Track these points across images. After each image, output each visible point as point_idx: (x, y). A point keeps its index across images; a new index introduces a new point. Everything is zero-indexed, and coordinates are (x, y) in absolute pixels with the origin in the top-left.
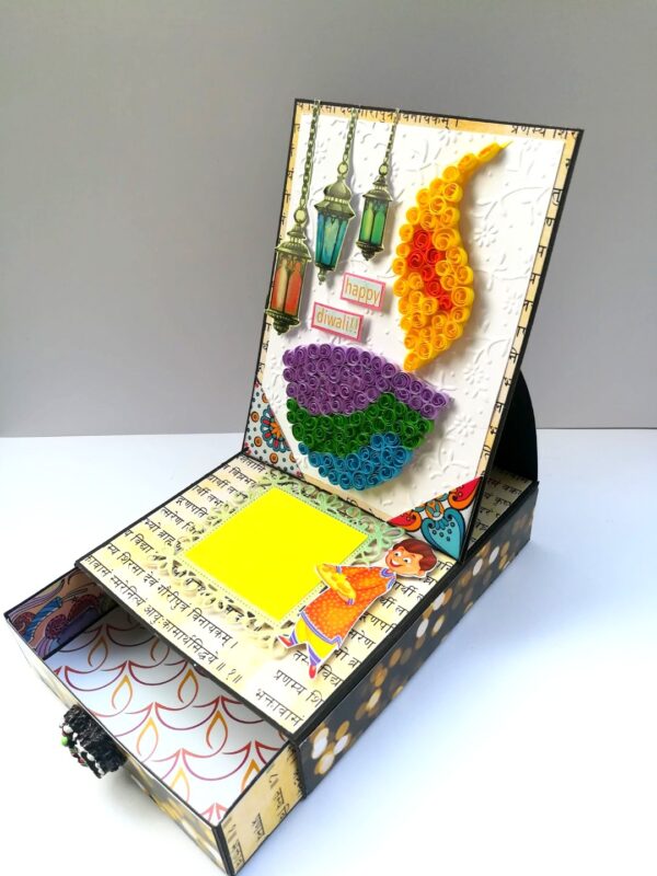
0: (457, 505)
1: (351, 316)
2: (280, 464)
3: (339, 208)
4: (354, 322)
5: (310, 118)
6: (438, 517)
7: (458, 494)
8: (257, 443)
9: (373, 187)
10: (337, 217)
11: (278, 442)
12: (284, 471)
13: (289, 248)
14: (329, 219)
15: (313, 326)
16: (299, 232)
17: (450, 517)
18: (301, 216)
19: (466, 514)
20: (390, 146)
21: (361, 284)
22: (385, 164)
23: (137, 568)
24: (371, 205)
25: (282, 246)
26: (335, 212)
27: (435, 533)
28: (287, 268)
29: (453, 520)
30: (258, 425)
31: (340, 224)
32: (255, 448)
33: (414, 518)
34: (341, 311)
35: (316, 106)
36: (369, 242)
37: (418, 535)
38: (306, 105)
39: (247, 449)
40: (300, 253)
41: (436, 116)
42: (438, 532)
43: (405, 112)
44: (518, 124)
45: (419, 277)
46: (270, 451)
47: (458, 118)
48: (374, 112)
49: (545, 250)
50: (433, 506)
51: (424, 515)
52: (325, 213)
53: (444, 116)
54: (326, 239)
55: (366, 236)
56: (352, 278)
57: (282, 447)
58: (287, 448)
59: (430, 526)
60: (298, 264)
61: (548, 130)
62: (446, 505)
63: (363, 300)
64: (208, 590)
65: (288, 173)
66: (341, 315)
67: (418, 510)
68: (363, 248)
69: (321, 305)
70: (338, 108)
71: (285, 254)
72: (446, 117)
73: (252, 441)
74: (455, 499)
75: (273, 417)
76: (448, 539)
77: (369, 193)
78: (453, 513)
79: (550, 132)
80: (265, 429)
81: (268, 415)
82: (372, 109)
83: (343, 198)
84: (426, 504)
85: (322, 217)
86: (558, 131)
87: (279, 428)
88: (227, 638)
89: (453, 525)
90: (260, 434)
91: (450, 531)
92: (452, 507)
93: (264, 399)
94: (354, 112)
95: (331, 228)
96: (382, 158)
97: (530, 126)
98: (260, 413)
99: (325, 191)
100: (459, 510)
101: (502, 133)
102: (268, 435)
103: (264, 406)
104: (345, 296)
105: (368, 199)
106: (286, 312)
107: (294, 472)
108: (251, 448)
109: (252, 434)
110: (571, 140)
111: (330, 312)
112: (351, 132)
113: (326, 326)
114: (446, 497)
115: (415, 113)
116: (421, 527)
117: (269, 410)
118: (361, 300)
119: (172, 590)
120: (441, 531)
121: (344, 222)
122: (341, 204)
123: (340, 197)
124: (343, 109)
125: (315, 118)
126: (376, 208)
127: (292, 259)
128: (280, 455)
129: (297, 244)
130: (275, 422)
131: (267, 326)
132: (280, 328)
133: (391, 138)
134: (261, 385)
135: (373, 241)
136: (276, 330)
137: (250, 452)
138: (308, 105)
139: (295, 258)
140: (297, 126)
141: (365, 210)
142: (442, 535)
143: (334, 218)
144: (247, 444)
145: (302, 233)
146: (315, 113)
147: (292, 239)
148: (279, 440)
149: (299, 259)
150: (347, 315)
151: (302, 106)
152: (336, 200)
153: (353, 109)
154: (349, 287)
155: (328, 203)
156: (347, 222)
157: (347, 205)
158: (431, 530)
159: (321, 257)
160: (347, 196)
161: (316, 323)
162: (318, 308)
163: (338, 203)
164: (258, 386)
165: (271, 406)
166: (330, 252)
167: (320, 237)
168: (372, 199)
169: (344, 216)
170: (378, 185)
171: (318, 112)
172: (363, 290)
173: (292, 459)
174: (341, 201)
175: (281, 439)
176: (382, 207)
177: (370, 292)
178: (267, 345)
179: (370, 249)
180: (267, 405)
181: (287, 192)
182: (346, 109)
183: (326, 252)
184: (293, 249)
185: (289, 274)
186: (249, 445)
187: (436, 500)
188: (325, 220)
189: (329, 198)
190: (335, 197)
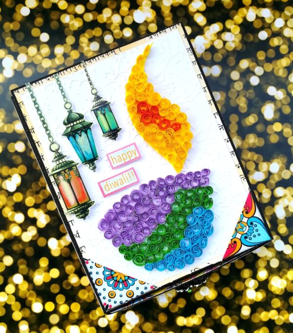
0: (250, 215)
1: (126, 173)
2: (137, 293)
3: (80, 126)
4: (131, 174)
5: (27, 94)
6: (246, 229)
7: (247, 209)
8: (112, 296)
9: (94, 103)
10: (82, 131)
11: (126, 282)
13: (59, 168)
14: (77, 136)
15: (105, 196)
16: (60, 156)
17: (252, 223)
18: (54, 147)
19: (258, 214)
20: (89, 80)
21: (120, 153)
22: (93, 89)
24: (99, 112)
25: (53, 170)
26: (78, 130)
27: (251, 239)
28: (65, 180)
29: (254, 223)
30: (105, 284)
31: (86, 132)
32: (113, 300)
33: (235, 242)
34: (118, 175)
35: (28, 87)
36: (111, 130)
37: (244, 248)
39: (107, 306)
40: (70, 166)
41: (107, 52)
42: (252, 236)
43: (88, 60)
44: (151, 35)
46: (124, 292)
48: (69, 70)
49: (201, 75)
50: (240, 227)
51: (239, 236)
52: (71, 134)
53: (111, 50)
54: (82, 147)
55: (107, 129)
56: (112, 155)
57: (130, 282)
58: (134, 280)
59: (246, 238)
60: (71, 172)
61: (166, 29)
62: (245, 220)
63: (128, 160)
65: (30, 132)
66: (120, 176)
67: (234, 236)
68: (109, 136)
69: (103, 181)
70: (44, 80)
71: (59, 174)
72: (113, 50)
73: (108, 298)
74: (247, 213)
75: (112, 271)
76: (259, 235)
77: (93, 107)
78: (252, 220)
79: (168, 30)
80: (111, 282)
81: (107, 273)
82: (66, 69)
83: (79, 120)
84: (236, 229)
85: (71, 138)
86: (171, 27)
87: (120, 274)
89: (256, 226)
90: (110, 289)
91: (257, 230)
92: (249, 218)
93: (97, 266)
94: (56, 76)
95: (82, 139)
96: (89, 87)
97: (157, 32)
98: (101, 276)
99: (65, 124)
100: (253, 216)
102: (115, 286)
103: (101, 270)
104: (114, 166)
105: (95, 111)
106: (80, 203)
107: (149, 289)
108: (110, 304)
109: (104, 294)
111: (112, 180)
112: (60, 85)
113: (114, 189)
114: (242, 216)
115: (93, 58)
116: (242, 243)
117: (106, 269)
118: (127, 161)
120: (252, 234)
121: (89, 131)
122: (80, 123)
123: (76, 120)
124: (47, 79)
125: (31, 93)
126: (103, 112)
127: (65, 172)
128: (132, 288)
129: (63, 162)
130: (115, 273)
131: (70, 223)
132: (83, 215)
133: (87, 76)
134: (90, 260)
135: (112, 128)
136: (81, 218)
137: (111, 306)
138: (22, 89)
139: (67, 171)
140: (21, 104)
141: (97, 117)
142: (255, 236)
143: (81, 133)
144: (105, 304)
145: (62, 155)
146: (30, 91)
147: (58, 163)
148: (125, 280)
149: (70, 169)
150: (124, 174)
151: (18, 91)
152: (75, 123)
153: (54, 75)
154: (114, 160)
155: (70, 128)
156: (90, 129)
157: (84, 121)
158: (248, 240)
159: (85, 158)
160: (81, 117)
161: (106, 193)
162: (103, 185)
163: (77, 124)
164: (88, 263)
165: (106, 266)
166: (90, 152)
167: (78, 148)
168: (97, 109)
169: (87, 128)
170: (97, 100)
171: (31, 89)
172: (124, 155)
173: (142, 283)
174: (78, 122)
175: (126, 278)
176: (106, 109)
177: (129, 153)
178: (78, 233)
179: (113, 133)
180: (103, 267)
181: (35, 142)
182: (49, 78)
183: (86, 153)
184: (62, 167)
185: (69, 181)
186: (108, 303)
187: (239, 223)
188: (74, 137)
189: (69, 125)
190: (73, 122)
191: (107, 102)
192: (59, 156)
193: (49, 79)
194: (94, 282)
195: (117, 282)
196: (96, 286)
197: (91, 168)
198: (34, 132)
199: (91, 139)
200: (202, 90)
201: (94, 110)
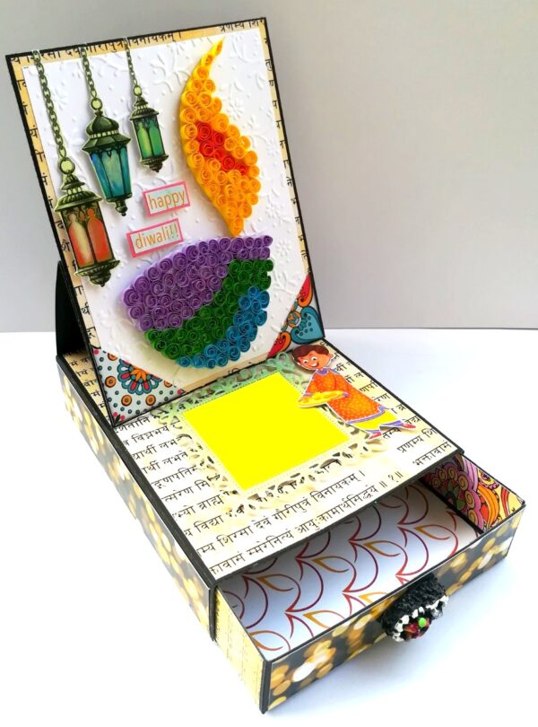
0: (305, 304)
1: (168, 225)
2: (160, 399)
3: (112, 140)
4: (173, 228)
5: (34, 69)
6: (299, 322)
7: (302, 296)
8: (126, 401)
9: (136, 109)
10: (113, 148)
11: (147, 383)
12: (167, 401)
13: (70, 202)
14: (105, 154)
15: (134, 256)
16: (75, 182)
17: (305, 315)
18: (67, 166)
19: (313, 304)
21: (163, 193)
22: (136, 86)
23: (243, 532)
24: (140, 124)
25: (61, 203)
26: (108, 145)
27: (302, 334)
28: (79, 221)
29: (309, 315)
30: (119, 384)
31: (119, 153)
32: (127, 409)
33: (284, 337)
34: (156, 226)
35: (36, 57)
36: (153, 156)
37: (293, 346)
38: (23, 59)
39: (119, 417)
40: (87, 201)
41: (162, 34)
42: (303, 332)
43: (133, 38)
44: (223, 25)
45: (216, 160)
46: (144, 397)
47: (179, 31)
48: (103, 46)
49: (277, 103)
50: (292, 318)
51: (289, 329)
52: (96, 151)
53: (168, 33)
54: (110, 172)
55: (148, 152)
56: (152, 194)
57: (153, 383)
58: (158, 380)
59: (297, 332)
60: (90, 211)
61: (245, 23)
62: (299, 309)
63: (172, 205)
64: (298, 479)
65: (29, 133)
66: (159, 230)
67: (284, 330)
68: (149, 164)
69: (135, 232)
70: (62, 52)
71: (70, 210)
72: (171, 33)
73: (120, 405)
74: (302, 301)
75: (131, 365)
76: (311, 330)
77: (134, 115)
78: (306, 310)
79: (246, 24)
80: (128, 383)
81: (124, 369)
82: (99, 43)
83: (110, 130)
84: (287, 321)
85: (95, 156)
86: (251, 22)
87: (141, 370)
88: (352, 477)
89: (310, 318)
90: (124, 392)
91: (310, 324)
92: (303, 308)
93: (111, 357)
94: (83, 50)
95: (111, 162)
97: (231, 23)
98: (115, 373)
99: (90, 133)
100: (308, 306)
101: (215, 34)
102: (132, 389)
103: (115, 364)
104: (152, 211)
105: (136, 121)
106: (99, 261)
107: (175, 394)
108: (122, 414)
109: (116, 399)
110: (262, 25)
111: (146, 233)
112: (87, 68)
113: (149, 247)
114: (296, 304)
115: (142, 37)
116: (291, 340)
117: (123, 363)
118: (170, 207)
119: (282, 508)
120: (304, 329)
121: (123, 150)
122: (111, 135)
123: (106, 130)
124: (68, 52)
125: (40, 69)
126: (146, 125)
127: (80, 210)
128: (155, 392)
129: (78, 193)
130: (134, 369)
131: (77, 290)
132: (101, 279)
133: (130, 63)
134: (100, 348)
135: (156, 153)
136: (98, 283)
137: (123, 417)
138: (25, 57)
139: (83, 207)
140: (21, 83)
141: (137, 131)
142: (306, 331)
143: (110, 151)
144: (116, 413)
145: (78, 181)
146: (38, 64)
147: (70, 192)
148: (147, 380)
149: (89, 205)
150: (164, 226)
151: (19, 61)
152: (104, 134)
153: (80, 48)
154: (153, 202)
155: (96, 141)
156: (126, 148)
157: (118, 134)
158: (298, 335)
159: (111, 192)
160: (115, 126)
161: (137, 251)
162: (134, 237)
163: (107, 136)
164: (97, 352)
165: (123, 359)
166: (120, 183)
167: (103, 174)
168: (139, 120)
169: (120, 145)
170: (139, 105)
171: (41, 62)
172: (168, 198)
173: (168, 385)
174: (109, 133)
175: (148, 378)
176: (151, 122)
177: (175, 196)
178: (87, 307)
179: (156, 162)
180: (118, 360)
181: (36, 152)
182: (72, 50)
183: (115, 185)
184: (75, 200)
185: (85, 225)
186: (119, 412)
187: (291, 312)
188: (100, 156)
189: (95, 136)
190: (101, 132)
191: (153, 111)
192: (72, 182)
193: (70, 53)
194: (104, 382)
195: (136, 382)
196: (106, 387)
197: (119, 209)
198: (36, 135)
199: (124, 164)
200: (276, 124)
201: (134, 120)
